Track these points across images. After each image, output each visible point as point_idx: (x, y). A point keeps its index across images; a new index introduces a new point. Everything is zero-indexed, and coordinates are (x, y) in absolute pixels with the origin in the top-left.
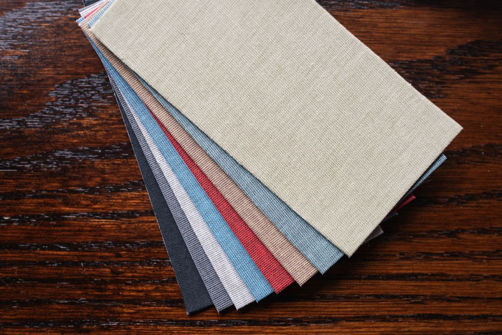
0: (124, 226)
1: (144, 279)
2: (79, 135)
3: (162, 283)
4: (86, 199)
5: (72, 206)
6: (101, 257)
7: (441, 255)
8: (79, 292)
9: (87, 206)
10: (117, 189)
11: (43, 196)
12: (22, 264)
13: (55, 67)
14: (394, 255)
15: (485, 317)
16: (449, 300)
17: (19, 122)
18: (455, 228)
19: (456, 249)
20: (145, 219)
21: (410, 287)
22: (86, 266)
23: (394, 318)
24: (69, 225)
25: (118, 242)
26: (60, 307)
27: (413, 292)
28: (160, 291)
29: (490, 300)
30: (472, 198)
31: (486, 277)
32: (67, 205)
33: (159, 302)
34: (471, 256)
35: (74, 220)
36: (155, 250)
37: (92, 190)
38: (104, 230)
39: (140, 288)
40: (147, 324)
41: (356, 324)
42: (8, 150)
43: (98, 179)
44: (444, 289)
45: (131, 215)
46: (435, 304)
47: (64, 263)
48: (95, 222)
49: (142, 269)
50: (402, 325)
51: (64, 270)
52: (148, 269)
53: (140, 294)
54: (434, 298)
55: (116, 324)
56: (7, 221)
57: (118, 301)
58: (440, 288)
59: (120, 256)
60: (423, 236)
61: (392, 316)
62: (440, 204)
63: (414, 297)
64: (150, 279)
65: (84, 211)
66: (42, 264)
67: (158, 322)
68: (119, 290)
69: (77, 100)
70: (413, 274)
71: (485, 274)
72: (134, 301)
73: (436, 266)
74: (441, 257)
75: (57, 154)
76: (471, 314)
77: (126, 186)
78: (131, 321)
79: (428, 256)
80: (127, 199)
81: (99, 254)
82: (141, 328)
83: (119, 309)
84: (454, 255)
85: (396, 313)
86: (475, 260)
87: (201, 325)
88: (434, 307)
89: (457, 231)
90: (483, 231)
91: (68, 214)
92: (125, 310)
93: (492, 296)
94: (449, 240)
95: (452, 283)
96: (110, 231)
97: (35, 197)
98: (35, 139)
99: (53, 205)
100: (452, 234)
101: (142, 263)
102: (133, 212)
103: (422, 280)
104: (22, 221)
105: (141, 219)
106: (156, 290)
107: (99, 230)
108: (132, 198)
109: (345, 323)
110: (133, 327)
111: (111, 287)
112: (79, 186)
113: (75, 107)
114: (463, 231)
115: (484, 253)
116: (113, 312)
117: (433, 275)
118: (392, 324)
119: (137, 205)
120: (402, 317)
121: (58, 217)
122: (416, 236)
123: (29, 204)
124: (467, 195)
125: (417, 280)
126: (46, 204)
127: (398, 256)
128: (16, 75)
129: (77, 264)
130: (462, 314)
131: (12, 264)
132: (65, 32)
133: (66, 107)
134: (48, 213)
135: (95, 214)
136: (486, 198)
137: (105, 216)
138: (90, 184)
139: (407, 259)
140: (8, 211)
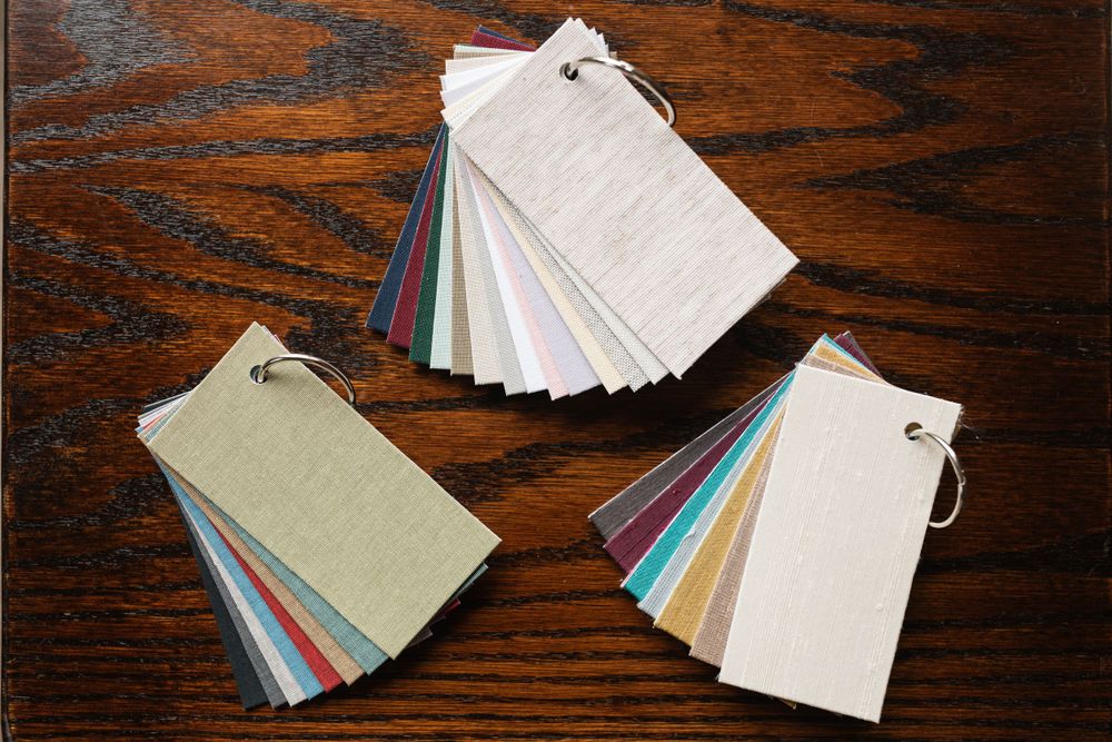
0: (183, 624)
1: (202, 676)
2: (139, 534)
3: (220, 679)
4: (145, 596)
5: (132, 603)
6: (159, 654)
7: (493, 656)
8: (138, 687)
9: (147, 603)
10: (177, 587)
11: (103, 594)
12: (84, 659)
13: (115, 465)
14: (447, 656)
15: (536, 718)
16: (501, 701)
17: (80, 519)
18: (507, 630)
19: (509, 650)
20: (204, 616)
21: (462, 687)
22: (147, 661)
23: (446, 717)
24: (129, 622)
25: (177, 639)
26: (119, 701)
27: (466, 692)
28: (218, 688)
29: (542, 701)
30: (527, 600)
31: (538, 679)
32: (127, 602)
33: (217, 698)
34: (523, 658)
35: (135, 617)
36: (214, 647)
37: (152, 588)
38: (163, 627)
39: (198, 684)
40: (205, 718)
41: (409, 722)
42: (69, 547)
43: (158, 577)
44: (496, 690)
45: (190, 612)
46: (487, 704)
47: (123, 658)
48: (155, 619)
49: (200, 666)
50: (453, 724)
51: (124, 665)
52: (207, 666)
53: (199, 690)
54: (487, 698)
55: (174, 718)
56: (68, 618)
57: (178, 696)
58: (492, 688)
59: (179, 652)
60: (476, 637)
61: (446, 716)
62: (494, 605)
63: (466, 696)
64: (209, 675)
65: (143, 609)
66: (103, 659)
67: (215, 718)
68: (179, 685)
69: (137, 500)
70: (465, 675)
71: (538, 676)
72: (192, 697)
73: (488, 667)
74: (493, 658)
75: (118, 552)
76: (523, 715)
77: (185, 584)
78: (189, 717)
79: (481, 657)
80: (186, 597)
81: (159, 651)
82: (199, 722)
83: (179, 705)
84: (506, 657)
85: (448, 713)
86: (527, 661)
87: (257, 721)
88: (486, 707)
89: (510, 633)
90: (536, 634)
91: (129, 611)
92: (184, 706)
93: (544, 697)
94: (502, 642)
95: (504, 685)
96: (169, 627)
97: (96, 593)
98: (95, 537)
99: (113, 602)
100: (506, 636)
101: (200, 660)
102: (192, 610)
103: (475, 680)
104: (82, 618)
105: (199, 617)
106: (214, 686)
107: (158, 627)
108: (191, 597)
109: (398, 721)
110: (191, 722)
111: (170, 683)
112: (140, 584)
113: (136, 507)
114: (516, 633)
115: (537, 655)
116: (172, 708)
117: (485, 676)
118: (444, 723)
119: (197, 603)
120: (454, 716)
121: (119, 614)
122: (468, 638)
123: (90, 601)
124: (521, 598)
125: (469, 680)
126: (107, 601)
127: (452, 656)
128: (77, 472)
129: (138, 660)
130: (514, 715)
131: (73, 659)
132: (126, 431)
133: (126, 507)
134: (109, 610)
135: (154, 612)
136: (540, 601)
137: (164, 613)
138: (150, 582)
139: (460, 659)
140: (70, 607)
